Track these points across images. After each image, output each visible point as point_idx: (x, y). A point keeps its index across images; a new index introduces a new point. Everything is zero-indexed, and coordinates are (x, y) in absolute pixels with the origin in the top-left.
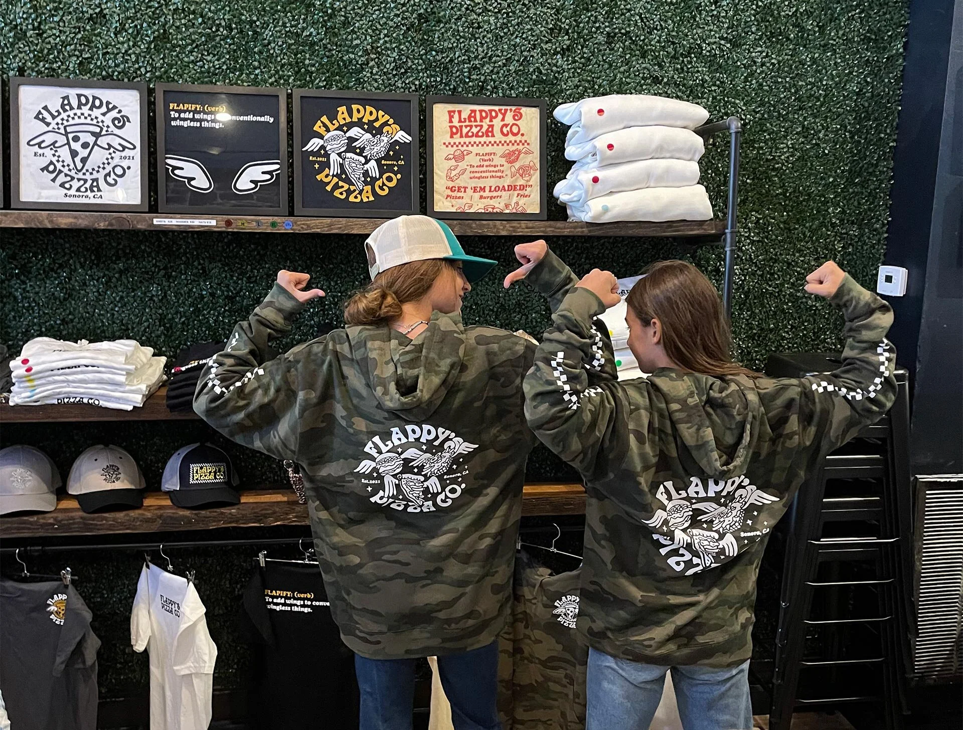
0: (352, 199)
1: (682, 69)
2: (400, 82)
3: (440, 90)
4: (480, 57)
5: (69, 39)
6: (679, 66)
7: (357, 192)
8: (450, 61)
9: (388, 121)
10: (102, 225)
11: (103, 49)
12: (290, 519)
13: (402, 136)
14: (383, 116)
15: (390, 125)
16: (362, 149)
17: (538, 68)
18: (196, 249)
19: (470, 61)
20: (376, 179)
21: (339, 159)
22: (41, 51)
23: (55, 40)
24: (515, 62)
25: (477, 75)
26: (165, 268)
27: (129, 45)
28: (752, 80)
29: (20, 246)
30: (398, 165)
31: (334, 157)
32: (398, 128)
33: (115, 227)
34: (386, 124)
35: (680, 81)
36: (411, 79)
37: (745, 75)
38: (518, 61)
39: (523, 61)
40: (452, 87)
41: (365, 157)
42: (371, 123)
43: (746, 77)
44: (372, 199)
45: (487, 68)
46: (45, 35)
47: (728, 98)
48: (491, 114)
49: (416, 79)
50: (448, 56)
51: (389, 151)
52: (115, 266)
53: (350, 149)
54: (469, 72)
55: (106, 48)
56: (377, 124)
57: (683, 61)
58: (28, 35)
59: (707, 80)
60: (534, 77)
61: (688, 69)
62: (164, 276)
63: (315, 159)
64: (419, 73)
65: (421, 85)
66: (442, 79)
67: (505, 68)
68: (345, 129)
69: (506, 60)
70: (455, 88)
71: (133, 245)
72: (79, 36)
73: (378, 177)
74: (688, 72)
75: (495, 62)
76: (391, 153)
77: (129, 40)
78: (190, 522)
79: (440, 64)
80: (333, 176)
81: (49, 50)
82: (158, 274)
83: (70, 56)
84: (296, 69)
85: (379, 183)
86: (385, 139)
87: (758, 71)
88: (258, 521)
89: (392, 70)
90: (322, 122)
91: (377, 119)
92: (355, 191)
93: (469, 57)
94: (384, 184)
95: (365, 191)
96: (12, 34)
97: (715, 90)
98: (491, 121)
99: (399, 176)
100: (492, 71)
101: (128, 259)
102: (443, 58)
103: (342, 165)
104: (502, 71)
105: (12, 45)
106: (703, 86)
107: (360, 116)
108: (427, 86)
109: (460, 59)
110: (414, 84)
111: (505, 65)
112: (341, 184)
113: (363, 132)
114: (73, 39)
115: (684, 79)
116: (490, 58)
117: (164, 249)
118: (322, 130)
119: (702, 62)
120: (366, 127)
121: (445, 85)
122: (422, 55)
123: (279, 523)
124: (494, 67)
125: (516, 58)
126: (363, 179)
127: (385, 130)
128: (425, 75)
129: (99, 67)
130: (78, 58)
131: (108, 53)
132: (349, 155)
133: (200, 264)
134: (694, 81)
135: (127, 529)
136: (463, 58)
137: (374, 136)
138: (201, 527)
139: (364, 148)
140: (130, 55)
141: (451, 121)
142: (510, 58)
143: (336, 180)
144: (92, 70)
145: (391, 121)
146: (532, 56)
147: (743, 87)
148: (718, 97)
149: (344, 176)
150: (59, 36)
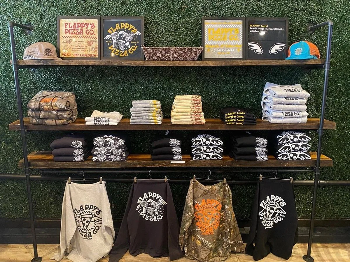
0: (121, 55)
1: (306, 5)
2: (203, 13)
3: (217, 15)
4: (232, 3)
5: (94, 3)
6: (305, 4)
7: (122, 53)
8: (221, 5)
9: (133, 28)
10: (103, 64)
11: (105, 6)
12: (163, 164)
13: (138, 33)
14: (131, 26)
15: (134, 29)
16: (124, 38)
17: (252, 6)
18: (133, 73)
19: (228, 5)
20: (129, 48)
21: (116, 42)
22: (85, 8)
23: (89, 4)
24: (244, 5)
25: (231, 10)
26: (123, 79)
27: (113, 4)
28: (333, 8)
29: (78, 72)
30: (137, 43)
31: (114, 41)
32: (137, 30)
33: (107, 65)
34: (132, 29)
35: (305, 10)
36: (207, 12)
37: (330, 6)
38: (245, 4)
39: (247, 4)
40: (221, 14)
41: (125, 41)
42: (127, 29)
43: (330, 7)
44: (128, 55)
45: (234, 7)
46: (86, 2)
47: (323, 15)
48: (82, 25)
49: (209, 12)
50: (220, 4)
51: (133, 38)
52: (108, 78)
53: (120, 38)
54: (228, 9)
55: (106, 6)
56: (129, 29)
57: (306, 2)
58: (81, 2)
59: (315, 9)
60: (251, 10)
61: (308, 5)
62: (123, 82)
63: (108, 42)
64: (210, 10)
65: (211, 14)
66: (218, 12)
67: (240, 7)
68: (118, 31)
69: (241, 4)
70: (222, 15)
71: (113, 72)
72: (97, 2)
73: (130, 47)
74: (308, 6)
75: (237, 5)
76: (134, 39)
77: (113, 2)
78: (130, 165)
79: (217, 6)
80: (114, 48)
81: (87, 7)
82: (121, 81)
83: (94, 9)
84: (168, 10)
85: (130, 49)
86: (132, 34)
87: (336, 5)
88: (153, 165)
89: (201, 9)
90: (111, 29)
91: (129, 28)
92: (122, 52)
93: (228, 3)
94: (131, 50)
95: (125, 53)
96: (76, 2)
97: (318, 12)
98: (82, 28)
99: (137, 47)
100: (236, 8)
101: (112, 76)
102: (218, 4)
103: (117, 44)
104: (240, 8)
105: (76, 6)
106: (314, 11)
107: (123, 27)
108: (213, 14)
109: (224, 4)
110: (208, 13)
111: (240, 6)
112: (117, 50)
113: (125, 32)
114: (95, 3)
115: (307, 8)
116: (235, 3)
117: (123, 73)
118: (111, 32)
119: (314, 2)
120: (125, 30)
121: (219, 14)
122: (211, 4)
123: (160, 166)
124: (237, 7)
125: (245, 3)
126: (124, 48)
127: (132, 31)
128: (212, 10)
129: (103, 12)
130: (97, 9)
131: (106, 7)
132: (119, 40)
133: (135, 78)
134: (311, 9)
135: (110, 166)
136: (226, 4)
137: (128, 33)
138: (134, 166)
139: (125, 38)
140: (113, 8)
141: (66, 27)
142: (243, 3)
143: (115, 49)
144: (101, 13)
145: (134, 28)
146: (251, 2)
147: (330, 11)
148: (320, 15)
149: (118, 48)
150: (90, 3)
